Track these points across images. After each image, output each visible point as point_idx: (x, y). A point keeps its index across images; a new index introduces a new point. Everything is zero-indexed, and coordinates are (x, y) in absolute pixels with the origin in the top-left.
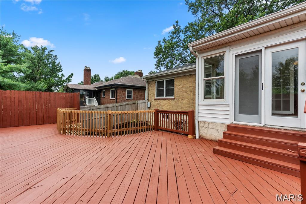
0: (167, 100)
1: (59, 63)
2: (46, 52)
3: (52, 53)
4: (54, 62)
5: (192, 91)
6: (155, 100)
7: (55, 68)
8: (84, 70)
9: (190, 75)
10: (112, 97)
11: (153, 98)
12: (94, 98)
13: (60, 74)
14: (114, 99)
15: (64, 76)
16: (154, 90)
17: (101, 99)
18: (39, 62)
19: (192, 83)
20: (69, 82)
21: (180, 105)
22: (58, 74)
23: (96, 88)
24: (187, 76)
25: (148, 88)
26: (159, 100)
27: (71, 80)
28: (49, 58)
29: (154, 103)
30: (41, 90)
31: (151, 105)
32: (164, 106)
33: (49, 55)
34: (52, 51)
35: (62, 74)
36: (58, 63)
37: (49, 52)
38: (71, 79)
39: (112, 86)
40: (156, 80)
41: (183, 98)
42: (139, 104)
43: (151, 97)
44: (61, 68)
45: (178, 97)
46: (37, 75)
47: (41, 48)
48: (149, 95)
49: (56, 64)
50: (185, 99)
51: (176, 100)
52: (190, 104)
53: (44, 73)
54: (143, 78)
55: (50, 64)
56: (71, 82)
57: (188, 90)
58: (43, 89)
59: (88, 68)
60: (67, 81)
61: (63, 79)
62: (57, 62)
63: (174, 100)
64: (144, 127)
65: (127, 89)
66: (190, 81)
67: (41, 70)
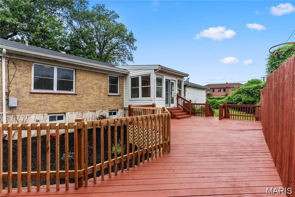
0: (64, 96)
5: (98, 88)
6: (31, 95)
9: (97, 72)
11: (24, 90)
19: (98, 80)
21: (85, 101)
24: (93, 73)
29: (29, 99)
31: (20, 103)
32: (57, 103)
40: (34, 62)
41: (88, 95)
45: (81, 93)
48: (12, 85)
50: (91, 95)
51: (78, 96)
52: (97, 100)
57: (94, 87)
63: (76, 96)
66: (97, 78)
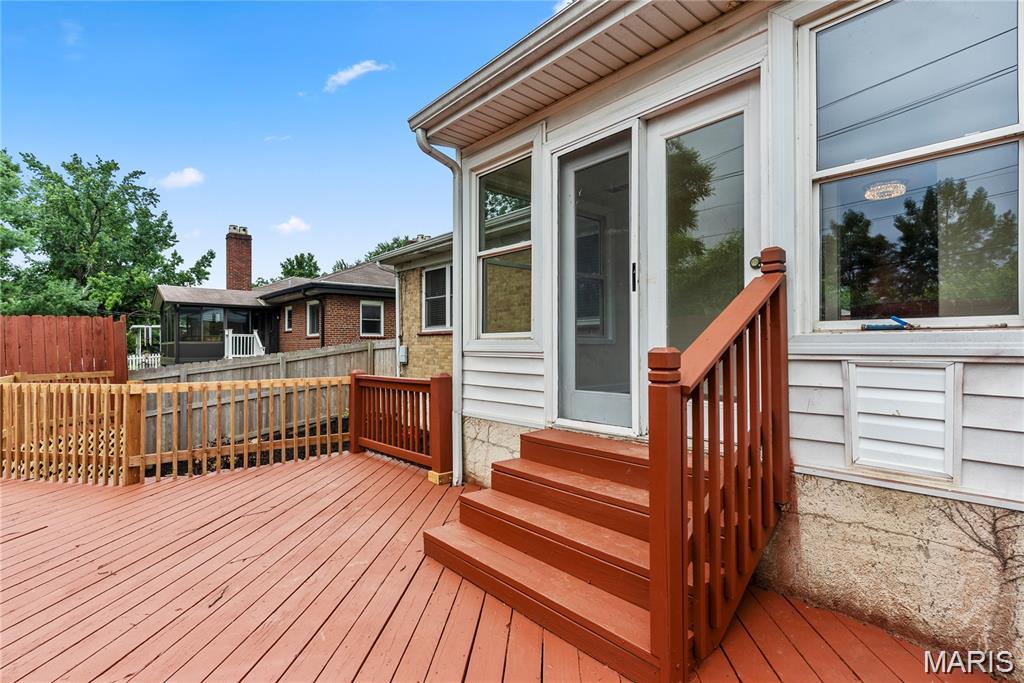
1: (165, 215)
2: (117, 178)
3: (137, 182)
4: (146, 214)
6: (421, 338)
7: (152, 233)
8: (229, 237)
10: (312, 332)
11: (415, 330)
12: (252, 333)
13: (166, 254)
14: (317, 335)
15: (182, 261)
16: (415, 302)
17: (282, 336)
18: (94, 211)
20: (199, 279)
22: (162, 254)
23: (261, 298)
25: (401, 298)
26: (433, 339)
27: (208, 273)
28: (126, 200)
29: (417, 348)
30: (81, 312)
31: (410, 356)
33: (128, 190)
34: (136, 174)
35: (174, 255)
36: (159, 215)
37: (126, 179)
38: (207, 269)
39: (306, 290)
40: (424, 268)
42: (377, 353)
43: (409, 328)
44: (171, 234)
46: (87, 256)
47: (96, 166)
48: (405, 322)
49: (153, 220)
53: (110, 249)
54: (381, 262)
55: (132, 219)
56: (207, 279)
58: (86, 304)
59: (243, 233)
60: (194, 276)
61: (178, 270)
62: (156, 211)
64: (299, 442)
65: (363, 303)
67: (100, 240)
